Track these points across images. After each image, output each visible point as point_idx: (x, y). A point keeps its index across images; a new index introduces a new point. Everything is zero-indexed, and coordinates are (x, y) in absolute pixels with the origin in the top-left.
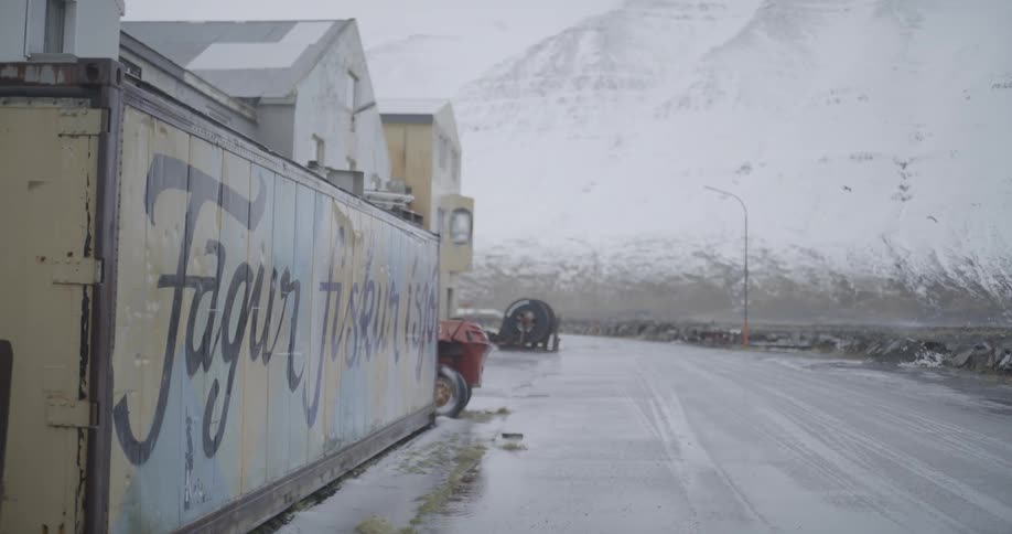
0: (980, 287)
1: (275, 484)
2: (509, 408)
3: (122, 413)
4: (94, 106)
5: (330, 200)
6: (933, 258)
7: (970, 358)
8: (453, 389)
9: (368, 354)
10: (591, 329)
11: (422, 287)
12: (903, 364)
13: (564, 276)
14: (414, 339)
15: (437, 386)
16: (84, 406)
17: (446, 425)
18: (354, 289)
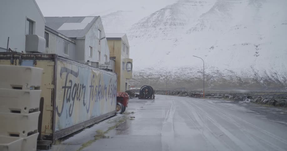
0: (278, 80)
1: (81, 123)
2: (134, 112)
3: (57, 109)
4: (53, 61)
5: (91, 70)
6: (265, 72)
7: (257, 100)
8: (121, 108)
9: (100, 100)
10: (166, 93)
11: (113, 85)
12: (240, 102)
13: (161, 78)
14: (110, 96)
15: (117, 107)
16: (52, 107)
17: (119, 115)
18: (97, 86)
